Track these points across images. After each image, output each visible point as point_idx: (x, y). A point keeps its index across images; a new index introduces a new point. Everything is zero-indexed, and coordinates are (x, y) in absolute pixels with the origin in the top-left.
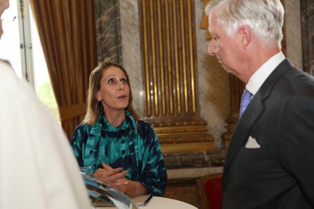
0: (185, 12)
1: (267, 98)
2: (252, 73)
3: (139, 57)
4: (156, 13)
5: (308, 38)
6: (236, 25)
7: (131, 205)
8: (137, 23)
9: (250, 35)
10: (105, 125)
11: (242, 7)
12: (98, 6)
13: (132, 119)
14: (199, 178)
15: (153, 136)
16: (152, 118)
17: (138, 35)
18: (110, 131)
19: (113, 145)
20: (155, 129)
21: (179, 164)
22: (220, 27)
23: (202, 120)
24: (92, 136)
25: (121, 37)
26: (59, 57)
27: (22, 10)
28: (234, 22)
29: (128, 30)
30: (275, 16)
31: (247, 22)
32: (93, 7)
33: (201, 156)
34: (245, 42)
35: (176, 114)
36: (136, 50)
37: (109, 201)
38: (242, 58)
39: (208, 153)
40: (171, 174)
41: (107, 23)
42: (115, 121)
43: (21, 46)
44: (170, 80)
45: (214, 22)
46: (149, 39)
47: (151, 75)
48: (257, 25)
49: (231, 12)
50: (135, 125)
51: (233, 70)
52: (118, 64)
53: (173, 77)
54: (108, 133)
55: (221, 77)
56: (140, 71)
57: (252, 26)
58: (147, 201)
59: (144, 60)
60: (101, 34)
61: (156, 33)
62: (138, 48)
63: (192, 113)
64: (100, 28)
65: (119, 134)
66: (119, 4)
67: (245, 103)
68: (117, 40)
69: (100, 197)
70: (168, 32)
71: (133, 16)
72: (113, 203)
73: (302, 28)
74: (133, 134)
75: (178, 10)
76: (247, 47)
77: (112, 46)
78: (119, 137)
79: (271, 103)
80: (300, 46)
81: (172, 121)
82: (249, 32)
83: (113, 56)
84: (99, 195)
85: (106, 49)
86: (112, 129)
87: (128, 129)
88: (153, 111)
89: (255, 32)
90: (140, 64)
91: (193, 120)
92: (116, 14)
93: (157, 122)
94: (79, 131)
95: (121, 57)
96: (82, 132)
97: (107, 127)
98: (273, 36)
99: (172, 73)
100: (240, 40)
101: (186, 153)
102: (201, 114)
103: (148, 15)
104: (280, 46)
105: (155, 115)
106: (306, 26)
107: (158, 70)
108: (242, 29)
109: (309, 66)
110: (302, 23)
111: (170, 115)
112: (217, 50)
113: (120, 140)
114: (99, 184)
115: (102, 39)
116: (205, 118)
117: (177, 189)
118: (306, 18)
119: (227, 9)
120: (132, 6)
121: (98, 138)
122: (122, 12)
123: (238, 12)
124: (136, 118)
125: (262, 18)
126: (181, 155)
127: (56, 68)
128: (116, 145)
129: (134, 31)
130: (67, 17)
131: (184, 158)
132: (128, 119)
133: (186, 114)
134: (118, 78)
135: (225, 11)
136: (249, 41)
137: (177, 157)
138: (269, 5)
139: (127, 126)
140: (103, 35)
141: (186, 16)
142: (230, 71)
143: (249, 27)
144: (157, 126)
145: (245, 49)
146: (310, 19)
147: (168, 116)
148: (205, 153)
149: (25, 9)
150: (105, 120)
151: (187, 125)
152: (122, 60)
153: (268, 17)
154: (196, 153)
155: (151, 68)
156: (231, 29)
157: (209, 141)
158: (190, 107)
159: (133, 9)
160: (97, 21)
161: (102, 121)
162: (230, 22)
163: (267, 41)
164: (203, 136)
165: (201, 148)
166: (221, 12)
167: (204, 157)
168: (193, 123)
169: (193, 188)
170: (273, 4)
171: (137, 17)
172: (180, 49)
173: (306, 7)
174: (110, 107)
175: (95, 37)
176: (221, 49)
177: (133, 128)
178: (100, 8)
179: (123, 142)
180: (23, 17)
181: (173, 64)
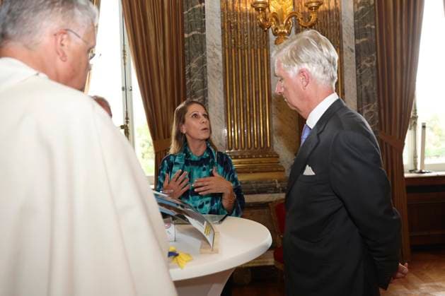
0: (262, 62)
1: (322, 131)
2: (311, 110)
3: (222, 99)
4: (237, 62)
5: (362, 87)
6: (296, 69)
7: (205, 222)
8: (221, 70)
9: (309, 77)
10: (188, 155)
11: (301, 53)
12: (188, 55)
13: (212, 150)
14: (271, 202)
15: (232, 166)
16: (232, 151)
17: (222, 80)
18: (192, 159)
19: (195, 173)
20: (233, 161)
21: (254, 190)
22: (284, 71)
23: (275, 153)
24: (177, 164)
25: (207, 81)
26: (154, 97)
27: (124, 58)
28: (294, 66)
29: (214, 76)
30: (330, 62)
31: (305, 66)
32: (184, 55)
33: (274, 184)
34: (305, 83)
35: (253, 148)
36: (220, 93)
37: (184, 218)
38: (303, 97)
39: (279, 182)
40: (248, 199)
41: (196, 69)
42: (197, 151)
43: (123, 89)
44: (248, 119)
45: (279, 66)
46: (231, 84)
47: (232, 114)
48: (314, 68)
49: (292, 58)
50: (215, 154)
51: (296, 107)
52: (204, 104)
53: (251, 117)
54: (191, 161)
55: (292, 118)
56: (223, 111)
57: (310, 70)
58: (222, 220)
59: (226, 101)
60: (190, 78)
61: (237, 79)
62: (221, 91)
63: (267, 147)
64: (189, 73)
65: (201, 162)
66: (206, 54)
67: (305, 135)
68: (204, 84)
69: (177, 215)
70: (247, 78)
71: (218, 64)
72: (188, 221)
73: (357, 79)
74: (213, 162)
75: (256, 60)
76: (307, 88)
77: (199, 89)
78: (201, 165)
79: (324, 137)
80: (356, 94)
81: (249, 154)
82: (307, 74)
83: (200, 98)
84: (176, 213)
85: (194, 92)
86: (195, 157)
87: (209, 158)
88: (233, 145)
89: (313, 74)
90: (223, 106)
91: (267, 153)
92: (203, 62)
93: (237, 154)
94: (166, 161)
95: (206, 98)
96: (168, 162)
97: (190, 156)
98: (328, 78)
99: (250, 113)
100: (300, 81)
101: (261, 181)
102: (275, 148)
103: (231, 63)
104: (334, 88)
105: (236, 149)
106: (360, 77)
107: (238, 109)
108: (302, 72)
109: (362, 110)
110: (357, 75)
111: (248, 149)
112: (282, 90)
113: (202, 168)
114: (177, 205)
115: (191, 83)
116: (278, 152)
117: (253, 211)
118: (361, 71)
119: (289, 55)
120: (218, 56)
121: (182, 166)
122: (208, 60)
123: (298, 58)
124: (215, 149)
125: (318, 63)
126: (257, 183)
127: (151, 108)
128: (199, 172)
129: (218, 77)
130: (162, 64)
131: (259, 185)
132: (208, 150)
133: (261, 148)
134: (200, 114)
135: (287, 57)
136: (308, 83)
137: (253, 185)
138: (324, 51)
139: (208, 155)
140: (192, 80)
141: (262, 65)
142: (293, 108)
143: (307, 70)
144: (236, 158)
145: (305, 89)
146: (363, 72)
147: (246, 149)
148: (277, 181)
149: (127, 57)
150: (188, 150)
151: (263, 157)
152: (207, 101)
153: (323, 62)
154: (269, 181)
155: (232, 108)
156: (293, 72)
157: (281, 171)
158: (265, 142)
159: (218, 58)
160: (187, 68)
161: (185, 151)
162: (291, 66)
163: (323, 82)
164: (275, 167)
165: (273, 176)
166: (284, 58)
167: (276, 185)
168: (267, 156)
169: (266, 210)
170: (327, 50)
171: (221, 64)
172: (257, 93)
173: (360, 62)
174: (193, 138)
175: (185, 81)
176: (286, 89)
177: (213, 157)
178: (190, 57)
179: (204, 169)
180: (125, 64)
181: (251, 106)
